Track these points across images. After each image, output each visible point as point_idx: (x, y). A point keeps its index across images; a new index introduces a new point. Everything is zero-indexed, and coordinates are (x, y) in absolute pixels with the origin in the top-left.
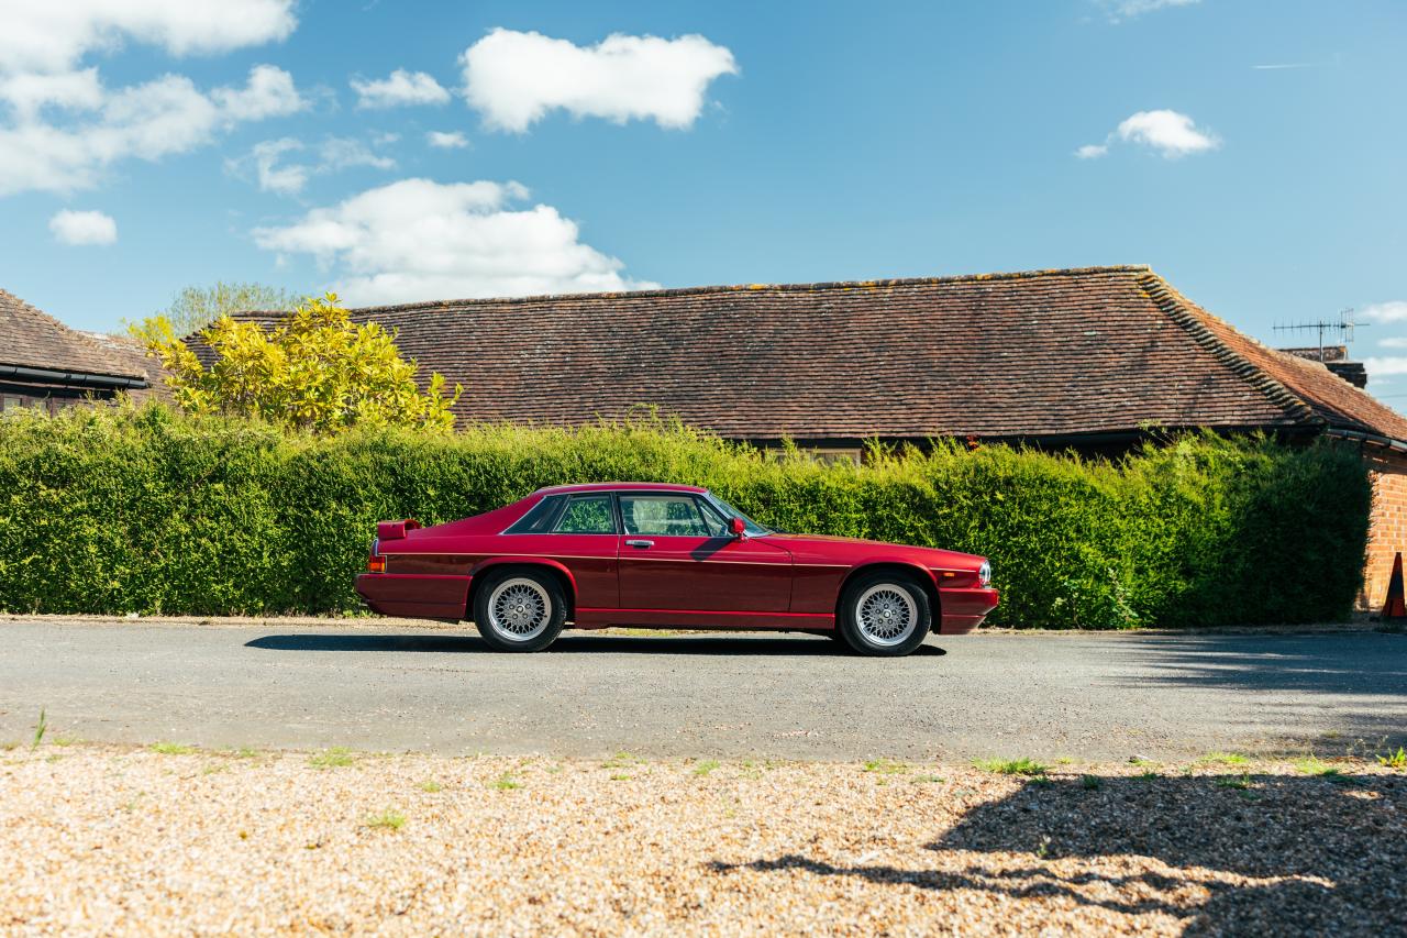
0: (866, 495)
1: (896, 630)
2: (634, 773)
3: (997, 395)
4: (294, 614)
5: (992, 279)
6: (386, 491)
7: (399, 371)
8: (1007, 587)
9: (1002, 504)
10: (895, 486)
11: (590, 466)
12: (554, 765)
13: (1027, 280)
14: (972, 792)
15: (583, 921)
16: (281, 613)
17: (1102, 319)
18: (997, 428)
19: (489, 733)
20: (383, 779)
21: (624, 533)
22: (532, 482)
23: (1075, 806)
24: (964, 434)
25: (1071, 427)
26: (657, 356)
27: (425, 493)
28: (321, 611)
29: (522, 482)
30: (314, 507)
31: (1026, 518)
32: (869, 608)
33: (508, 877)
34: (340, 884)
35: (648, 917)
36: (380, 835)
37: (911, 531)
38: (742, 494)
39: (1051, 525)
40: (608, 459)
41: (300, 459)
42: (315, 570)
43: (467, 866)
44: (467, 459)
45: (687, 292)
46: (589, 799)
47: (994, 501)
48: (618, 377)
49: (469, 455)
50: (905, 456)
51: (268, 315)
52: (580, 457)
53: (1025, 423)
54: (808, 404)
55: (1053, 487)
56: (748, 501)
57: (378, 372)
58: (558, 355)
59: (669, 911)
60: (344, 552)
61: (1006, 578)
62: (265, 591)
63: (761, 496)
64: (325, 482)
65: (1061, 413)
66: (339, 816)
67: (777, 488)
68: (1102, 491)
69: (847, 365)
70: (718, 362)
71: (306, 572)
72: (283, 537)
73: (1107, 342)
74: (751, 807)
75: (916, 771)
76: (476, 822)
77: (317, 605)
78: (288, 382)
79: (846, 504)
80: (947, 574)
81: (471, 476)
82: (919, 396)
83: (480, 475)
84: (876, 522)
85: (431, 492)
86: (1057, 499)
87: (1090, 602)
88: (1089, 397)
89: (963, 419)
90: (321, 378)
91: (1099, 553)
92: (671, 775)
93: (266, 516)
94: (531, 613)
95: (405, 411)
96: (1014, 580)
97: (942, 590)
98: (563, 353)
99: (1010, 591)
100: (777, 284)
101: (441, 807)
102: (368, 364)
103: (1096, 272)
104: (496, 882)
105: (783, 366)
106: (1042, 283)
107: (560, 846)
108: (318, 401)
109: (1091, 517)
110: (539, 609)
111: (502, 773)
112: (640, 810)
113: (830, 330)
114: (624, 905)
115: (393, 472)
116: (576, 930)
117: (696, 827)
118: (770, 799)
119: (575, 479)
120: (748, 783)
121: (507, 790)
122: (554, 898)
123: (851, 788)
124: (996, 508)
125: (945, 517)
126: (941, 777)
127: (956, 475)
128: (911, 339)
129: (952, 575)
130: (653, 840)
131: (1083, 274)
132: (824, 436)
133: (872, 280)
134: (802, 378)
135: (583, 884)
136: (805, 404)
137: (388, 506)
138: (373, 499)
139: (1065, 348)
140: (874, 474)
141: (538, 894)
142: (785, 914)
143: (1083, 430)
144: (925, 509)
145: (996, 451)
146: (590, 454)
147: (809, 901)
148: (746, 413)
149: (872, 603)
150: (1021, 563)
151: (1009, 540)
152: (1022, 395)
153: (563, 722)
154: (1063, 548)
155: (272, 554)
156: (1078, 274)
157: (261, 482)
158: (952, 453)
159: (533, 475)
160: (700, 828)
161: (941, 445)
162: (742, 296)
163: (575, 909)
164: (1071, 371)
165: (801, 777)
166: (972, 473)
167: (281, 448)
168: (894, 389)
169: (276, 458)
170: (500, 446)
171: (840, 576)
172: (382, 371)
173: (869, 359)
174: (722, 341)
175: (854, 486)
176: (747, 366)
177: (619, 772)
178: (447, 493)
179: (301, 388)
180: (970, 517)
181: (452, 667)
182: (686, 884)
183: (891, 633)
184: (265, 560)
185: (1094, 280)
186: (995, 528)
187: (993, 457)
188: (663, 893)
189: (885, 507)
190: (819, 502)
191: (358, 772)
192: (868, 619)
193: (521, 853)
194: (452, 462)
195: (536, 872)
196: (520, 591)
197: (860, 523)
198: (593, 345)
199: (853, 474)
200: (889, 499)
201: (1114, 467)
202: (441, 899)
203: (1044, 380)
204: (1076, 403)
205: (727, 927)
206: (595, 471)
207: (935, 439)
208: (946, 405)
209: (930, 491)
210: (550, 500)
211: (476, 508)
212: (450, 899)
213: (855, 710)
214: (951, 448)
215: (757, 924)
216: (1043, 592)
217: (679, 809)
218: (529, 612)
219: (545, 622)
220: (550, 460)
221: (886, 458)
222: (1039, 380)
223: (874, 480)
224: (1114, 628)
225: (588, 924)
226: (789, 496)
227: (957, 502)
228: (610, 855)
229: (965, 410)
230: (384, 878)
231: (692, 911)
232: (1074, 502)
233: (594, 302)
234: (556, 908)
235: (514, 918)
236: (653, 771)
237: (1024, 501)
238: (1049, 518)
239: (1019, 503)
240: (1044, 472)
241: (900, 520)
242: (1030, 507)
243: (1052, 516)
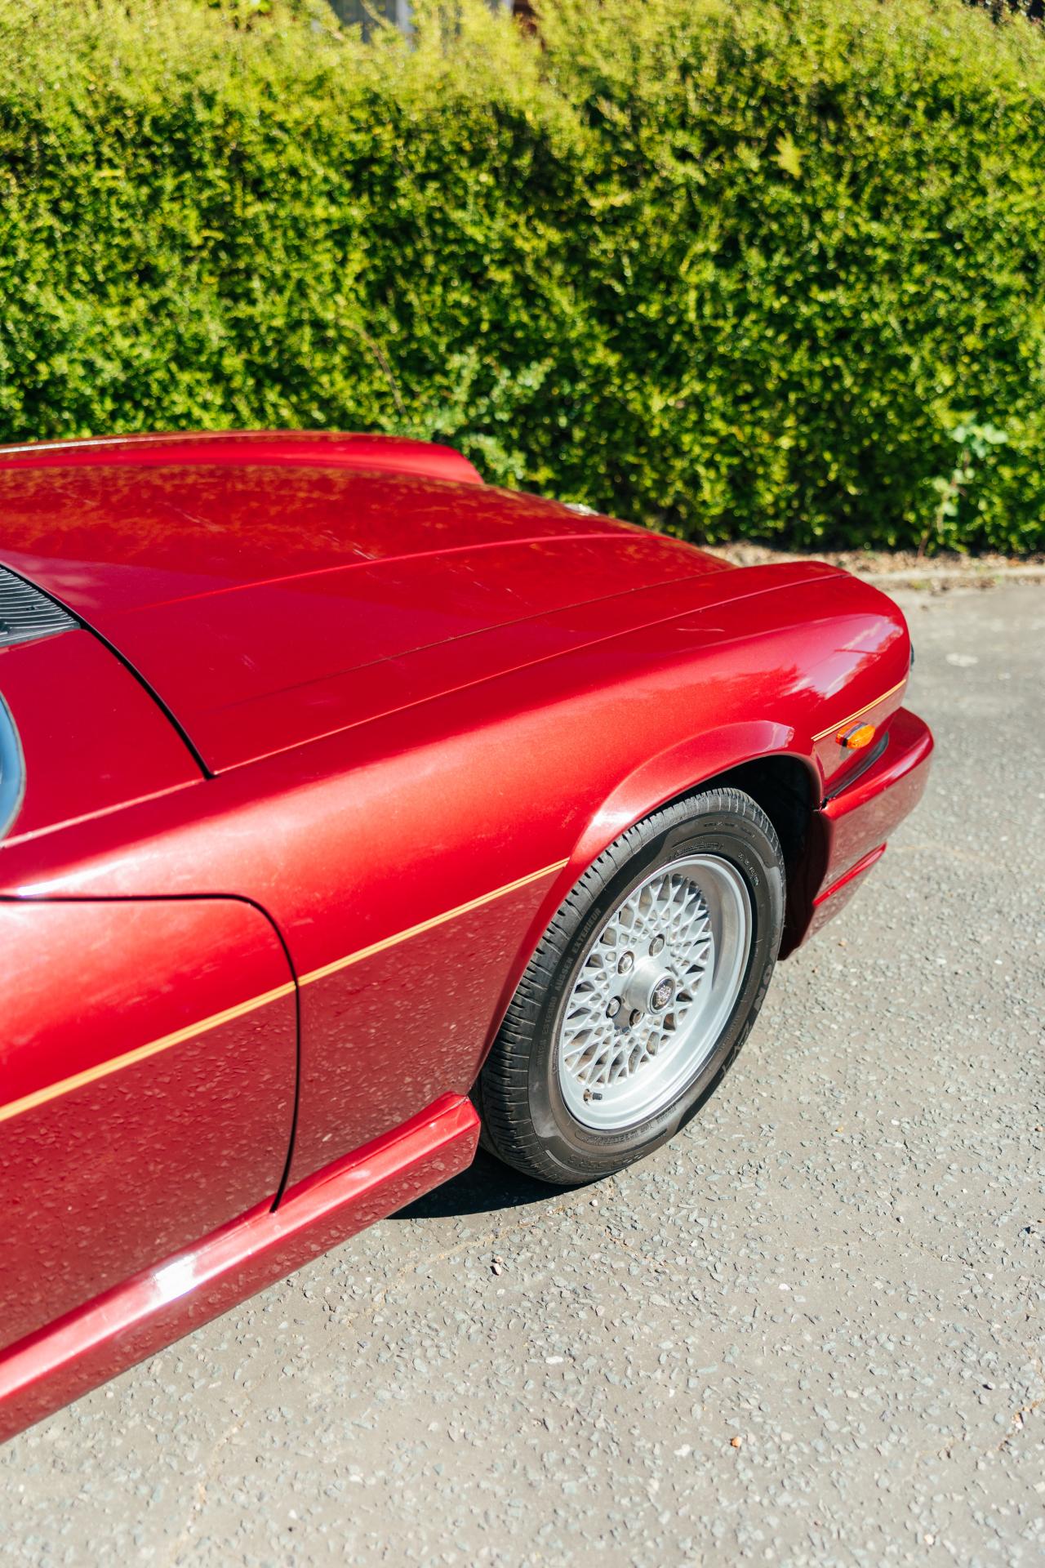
0: (361, 141)
8: (786, 442)
9: (797, 182)
10: (460, 110)
31: (868, 227)
37: (502, 264)
39: (944, 250)
47: (777, 175)
55: (970, 122)
67: (54, 115)
79: (293, 172)
86: (974, 164)
87: (1023, 481)
96: (811, 412)
99: (795, 451)
124: (779, 193)
125: (616, 218)
127: (660, 71)
144: (551, 192)
150: (836, 367)
166: (709, 71)
175: (317, 106)
180: (693, 222)
186: (768, 254)
189: (422, 181)
190: (201, 165)
197: (341, 236)
200: (436, 155)
209: (568, 133)
216: (893, 453)
226: (96, 144)
227: (655, 170)
232: (1024, 175)
237: (871, 168)
238: (942, 229)
239: (854, 178)
240: (948, 70)
241: (471, 231)
242: (885, 189)
243: (950, 225)
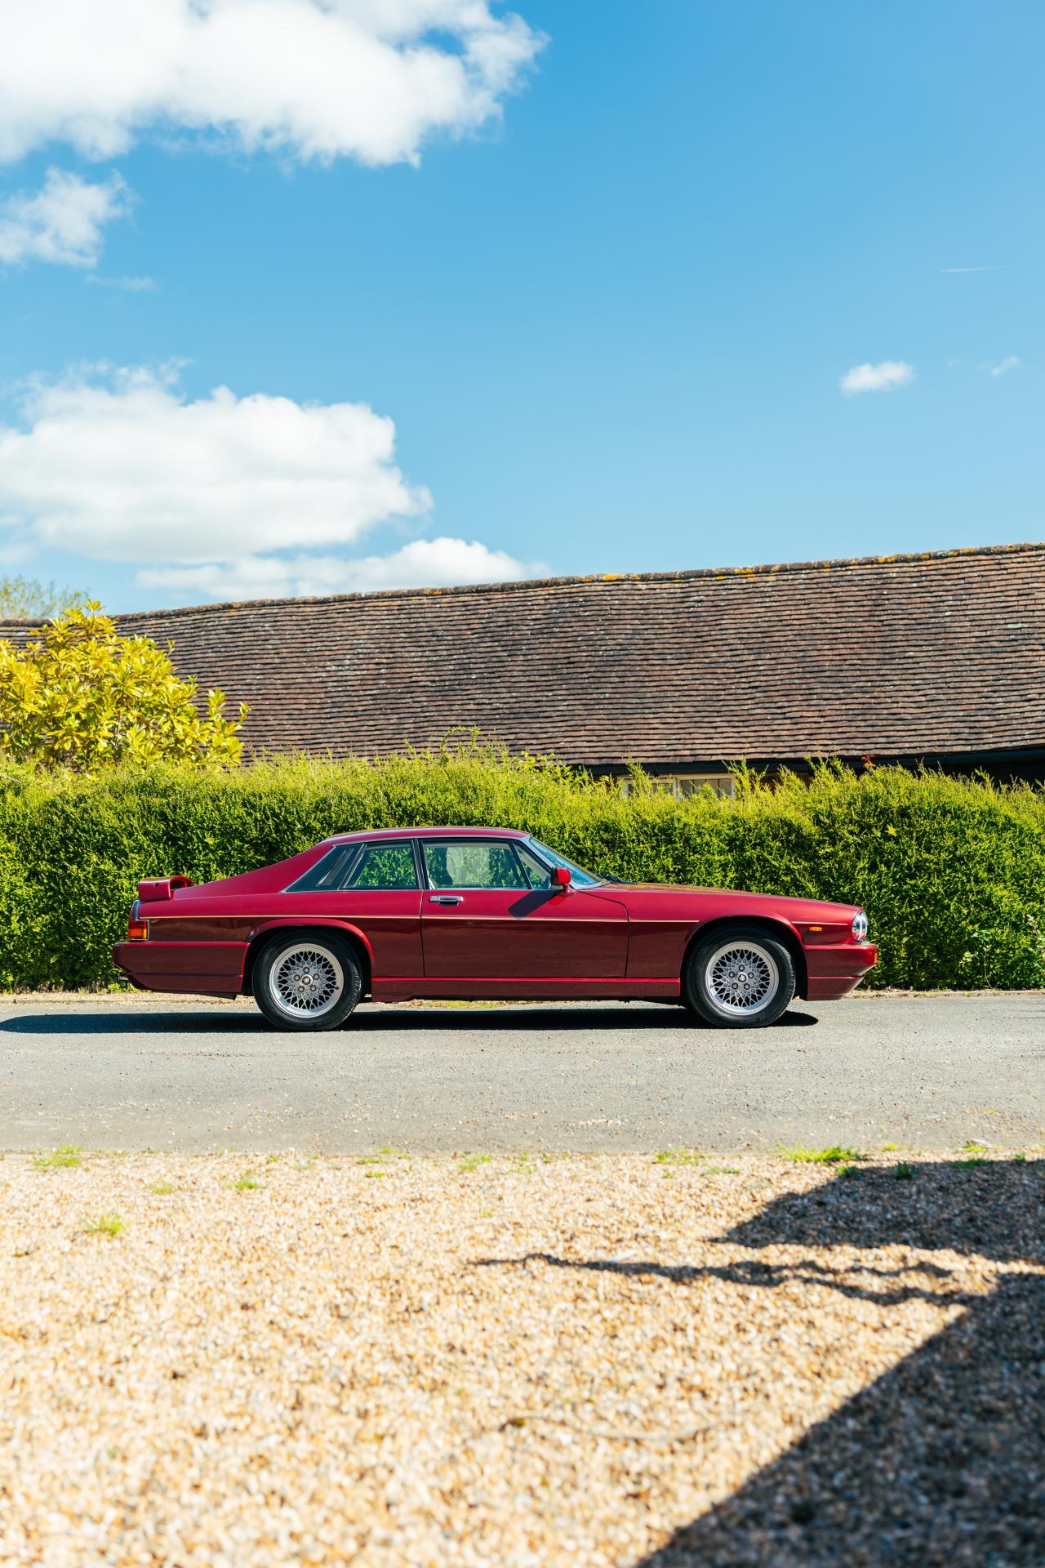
0: (732, 833)
1: (754, 997)
2: (392, 1169)
3: (900, 705)
4: (50, 989)
5: (896, 562)
6: (156, 840)
7: (175, 692)
8: (905, 940)
9: (897, 840)
10: (767, 820)
11: (399, 805)
12: (303, 1163)
13: (939, 561)
14: (765, 1183)
15: (294, 1327)
16: (33, 988)
17: (1029, 608)
18: (900, 745)
19: (245, 1127)
20: (110, 1181)
21: (427, 887)
22: (329, 824)
23: (876, 1198)
24: (860, 753)
25: (990, 742)
26: (491, 665)
27: (203, 842)
28: (82, 984)
29: (318, 826)
30: (70, 861)
31: (926, 856)
32: (721, 970)
33: (224, 1283)
34: (41, 1292)
35: (365, 1322)
36: (95, 1241)
37: (786, 875)
38: (581, 836)
39: (957, 864)
40: (420, 796)
41: (53, 804)
42: (73, 937)
43: (184, 1272)
44: (252, 799)
45: (527, 586)
46: (336, 1199)
47: (888, 838)
48: (443, 691)
49: (254, 795)
50: (781, 784)
51: (23, 625)
52: (386, 795)
53: (935, 738)
54: (672, 720)
55: (959, 818)
56: (589, 843)
57: (150, 694)
58: (371, 666)
59: (389, 1315)
60: (107, 915)
61: (901, 930)
62: (15, 963)
63: (606, 836)
64: (83, 831)
65: (977, 725)
66: (54, 1222)
67: (624, 826)
68: (1018, 822)
69: (719, 671)
70: (564, 670)
71: (63, 939)
72: (35, 897)
73: (1036, 636)
74: (514, 1204)
75: (712, 1163)
76: (205, 1226)
77: (77, 978)
78: (44, 708)
79: (707, 844)
80: (813, 929)
81: (256, 819)
82: (806, 708)
83: (268, 819)
84: (744, 865)
85: (210, 841)
86: (963, 832)
87: (1006, 956)
88: (1012, 705)
89: (860, 735)
90: (82, 704)
91: (1016, 896)
92: (431, 1173)
93: (15, 873)
94: (320, 984)
95: (183, 741)
96: (914, 929)
97: (809, 947)
98: (377, 664)
99: (908, 946)
100: (636, 572)
101: (170, 1211)
102: (138, 685)
103: (1022, 550)
104: (209, 1288)
105: (643, 673)
106: (957, 565)
107: (291, 1250)
108: (79, 730)
109: (1005, 854)
110: (329, 979)
111: (244, 1172)
112: (389, 1210)
113: (699, 629)
114: (344, 1311)
115: (163, 817)
116: (285, 1336)
117: (445, 1228)
118: (537, 1196)
119: (381, 821)
120: (518, 1179)
121: (246, 1191)
122: (268, 1304)
123: (631, 1182)
124: (890, 846)
125: (828, 857)
126: (736, 1168)
127: (839, 805)
128: (798, 638)
129: (819, 929)
130: (394, 1243)
131: (1007, 553)
132: (691, 759)
133: (751, 565)
134: (666, 688)
135: (303, 1288)
136: (669, 720)
137: (158, 858)
138: (140, 849)
139: (985, 645)
140: (740, 809)
141: (251, 1300)
142: (513, 1317)
143: (1004, 745)
144: (803, 848)
145: (889, 777)
146: (398, 792)
147: (544, 1303)
148: (597, 733)
149: (724, 964)
150: (921, 910)
151: (906, 884)
152: (931, 704)
153: (331, 1114)
154: (971, 891)
155: (22, 918)
156: (1001, 553)
157: (8, 833)
158: (837, 779)
159: (331, 817)
160: (450, 1228)
161: (823, 769)
162: (593, 588)
163: (290, 1315)
164: (991, 672)
165: (581, 1170)
166: (859, 804)
167: (30, 792)
168: (777, 699)
169: (25, 804)
170: (290, 784)
171: (685, 933)
172: (155, 693)
173: (746, 663)
174: (569, 645)
175: (716, 821)
176: (599, 674)
177: (377, 1169)
178: (229, 842)
179: (59, 714)
180: (858, 856)
181: (223, 1051)
182: (414, 1288)
183: (747, 1000)
184: (15, 925)
185: (1021, 560)
186: (888, 867)
187: (885, 783)
188: (388, 1297)
189: (754, 847)
190: (675, 842)
191: (84, 1174)
192: (720, 984)
193: (245, 1258)
194: (235, 803)
195: (256, 1277)
196: (306, 958)
197: (724, 867)
198: (413, 653)
199: (715, 808)
200: (760, 836)
201: (1033, 791)
202: (147, 1306)
203: (957, 685)
204: (997, 712)
205: (446, 1331)
206: (404, 811)
207: (816, 760)
208: (839, 718)
209: (809, 827)
210: (340, 850)
211: (263, 859)
212: (158, 1306)
213: (676, 1093)
214: (835, 772)
215: (480, 1327)
216: (949, 946)
217: (432, 1210)
218: (317, 983)
219: (336, 995)
220: (350, 798)
221: (757, 787)
222: (951, 685)
223: (742, 814)
224: (1037, 986)
225: (298, 1330)
226: (638, 836)
227: (842, 839)
228: (343, 1259)
229: (863, 724)
230: (90, 1286)
231: (413, 1315)
232: (984, 836)
233: (415, 600)
234: (268, 1313)
235: (221, 1324)
236: (414, 1167)
237: (923, 835)
238: (954, 855)
239: (917, 839)
240: (947, 800)
241: (774, 863)
242: (930, 843)
243: (958, 853)
